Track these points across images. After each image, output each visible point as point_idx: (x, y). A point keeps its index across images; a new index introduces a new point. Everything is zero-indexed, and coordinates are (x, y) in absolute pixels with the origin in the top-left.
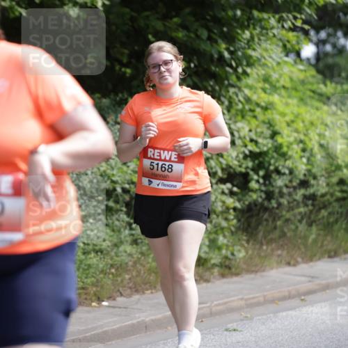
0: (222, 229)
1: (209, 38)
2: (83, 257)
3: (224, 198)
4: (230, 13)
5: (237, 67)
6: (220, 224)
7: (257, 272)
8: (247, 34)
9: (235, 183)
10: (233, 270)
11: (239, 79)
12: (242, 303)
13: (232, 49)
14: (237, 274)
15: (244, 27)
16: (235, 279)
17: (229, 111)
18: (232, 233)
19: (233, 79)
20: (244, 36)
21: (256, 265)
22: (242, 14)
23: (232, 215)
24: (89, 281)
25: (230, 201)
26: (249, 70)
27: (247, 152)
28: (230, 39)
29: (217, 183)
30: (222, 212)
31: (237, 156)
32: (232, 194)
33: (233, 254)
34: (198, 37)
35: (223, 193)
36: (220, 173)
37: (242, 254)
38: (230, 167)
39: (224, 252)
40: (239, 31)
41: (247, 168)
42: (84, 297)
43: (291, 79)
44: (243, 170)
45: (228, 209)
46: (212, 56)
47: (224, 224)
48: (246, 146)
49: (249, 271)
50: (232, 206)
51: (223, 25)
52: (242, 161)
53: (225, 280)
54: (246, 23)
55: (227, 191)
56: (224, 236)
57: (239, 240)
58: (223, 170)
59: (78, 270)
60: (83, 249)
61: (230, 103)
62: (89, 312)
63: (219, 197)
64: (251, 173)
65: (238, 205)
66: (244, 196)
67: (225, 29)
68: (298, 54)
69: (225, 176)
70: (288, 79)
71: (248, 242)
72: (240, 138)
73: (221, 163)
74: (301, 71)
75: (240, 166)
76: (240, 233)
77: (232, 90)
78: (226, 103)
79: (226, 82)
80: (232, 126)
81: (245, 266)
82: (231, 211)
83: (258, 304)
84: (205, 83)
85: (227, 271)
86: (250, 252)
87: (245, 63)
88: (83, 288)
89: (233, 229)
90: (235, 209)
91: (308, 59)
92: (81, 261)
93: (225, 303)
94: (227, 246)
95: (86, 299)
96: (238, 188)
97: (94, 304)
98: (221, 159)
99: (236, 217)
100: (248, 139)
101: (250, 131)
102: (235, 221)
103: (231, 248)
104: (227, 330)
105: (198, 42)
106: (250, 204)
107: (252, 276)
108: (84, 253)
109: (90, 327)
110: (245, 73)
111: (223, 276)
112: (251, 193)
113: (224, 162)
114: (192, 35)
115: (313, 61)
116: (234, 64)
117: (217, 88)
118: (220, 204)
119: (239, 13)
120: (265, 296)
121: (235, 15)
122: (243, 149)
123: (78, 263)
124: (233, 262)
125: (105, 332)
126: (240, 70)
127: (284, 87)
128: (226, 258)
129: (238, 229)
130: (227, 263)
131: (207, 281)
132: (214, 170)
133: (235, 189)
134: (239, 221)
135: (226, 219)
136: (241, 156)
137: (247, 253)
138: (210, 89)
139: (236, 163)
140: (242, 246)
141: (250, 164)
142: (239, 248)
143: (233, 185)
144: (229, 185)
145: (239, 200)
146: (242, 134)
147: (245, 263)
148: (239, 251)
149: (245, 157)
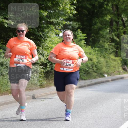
0: (41, 77)
1: (38, 31)
2: (7, 83)
3: (41, 69)
4: (43, 25)
5: (45, 38)
6: (40, 76)
7: (48, 87)
8: (47, 30)
9: (44, 66)
10: (43, 86)
11: (45, 41)
12: (45, 94)
13: (43, 34)
14: (44, 88)
15: (46, 29)
16: (43, 89)
17: (42, 48)
18: (43, 78)
19: (43, 41)
20: (46, 31)
21: (49, 86)
22: (46, 26)
23: (43, 74)
24: (8, 89)
25: (42, 70)
26: (47, 39)
27: (47, 58)
28: (43, 31)
29: (39, 66)
30: (41, 73)
31: (44, 59)
32: (43, 68)
33: (43, 83)
34: (35, 31)
35: (41, 68)
36: (40, 63)
37: (45, 83)
38: (43, 62)
39: (41, 82)
40: (45, 30)
41: (47, 62)
42: (7, 92)
43: (57, 41)
44: (46, 63)
45: (42, 72)
46: (38, 35)
47: (41, 75)
48: (46, 57)
49: (47, 87)
50: (43, 71)
51: (41, 28)
52: (46, 61)
53: (41, 89)
54: (47, 28)
55: (42, 68)
56: (41, 78)
57: (45, 79)
58: (41, 62)
59: (6, 86)
60: (7, 81)
61: (43, 46)
62: (8, 96)
63: (40, 69)
64: (48, 63)
65: (44, 71)
66: (46, 69)
67: (42, 29)
68: (59, 35)
69: (41, 64)
70: (56, 41)
71: (47, 80)
72: (45, 55)
73: (40, 61)
74: (59, 39)
75: (45, 62)
76: (45, 78)
77: (43, 44)
78: (42, 46)
79: (42, 42)
80: (43, 52)
81: (46, 86)
82: (43, 72)
83: (49, 95)
84: (37, 42)
85: (41, 87)
86: (47, 82)
87: (46, 37)
88: (7, 91)
89: (43, 77)
90: (44, 72)
91: (61, 37)
92: (7, 84)
93: (41, 94)
94: (42, 81)
95: (8, 93)
96: (45, 67)
97: (10, 94)
98: (40, 60)
99: (44, 74)
100: (47, 55)
101: (48, 53)
102: (44, 75)
103: (43, 81)
104: (41, 101)
105: (35, 32)
106: (47, 71)
107: (48, 88)
108: (7, 82)
109: (8, 100)
110: (46, 39)
111: (41, 88)
112: (47, 68)
113: (41, 61)
114: (34, 30)
115: (62, 37)
116: (44, 37)
117: (40, 43)
118: (40, 71)
119: (45, 25)
120: (50, 93)
121: (44, 26)
122: (46, 58)
123: (6, 84)
124: (43, 85)
125: (12, 101)
126: (45, 39)
127: (55, 43)
128: (41, 83)
129: (44, 77)
130: (42, 85)
131: (37, 89)
132: (39, 63)
133: (44, 67)
134: (45, 75)
135: (42, 74)
136: (45, 59)
137: (46, 82)
138: (38, 43)
139: (44, 61)
140: (45, 81)
141: (47, 61)
142: (44, 81)
143: (43, 66)
144: (42, 66)
145: (45, 70)
146: (45, 54)
147: (46, 85)
148: (44, 82)
149: (46, 60)
